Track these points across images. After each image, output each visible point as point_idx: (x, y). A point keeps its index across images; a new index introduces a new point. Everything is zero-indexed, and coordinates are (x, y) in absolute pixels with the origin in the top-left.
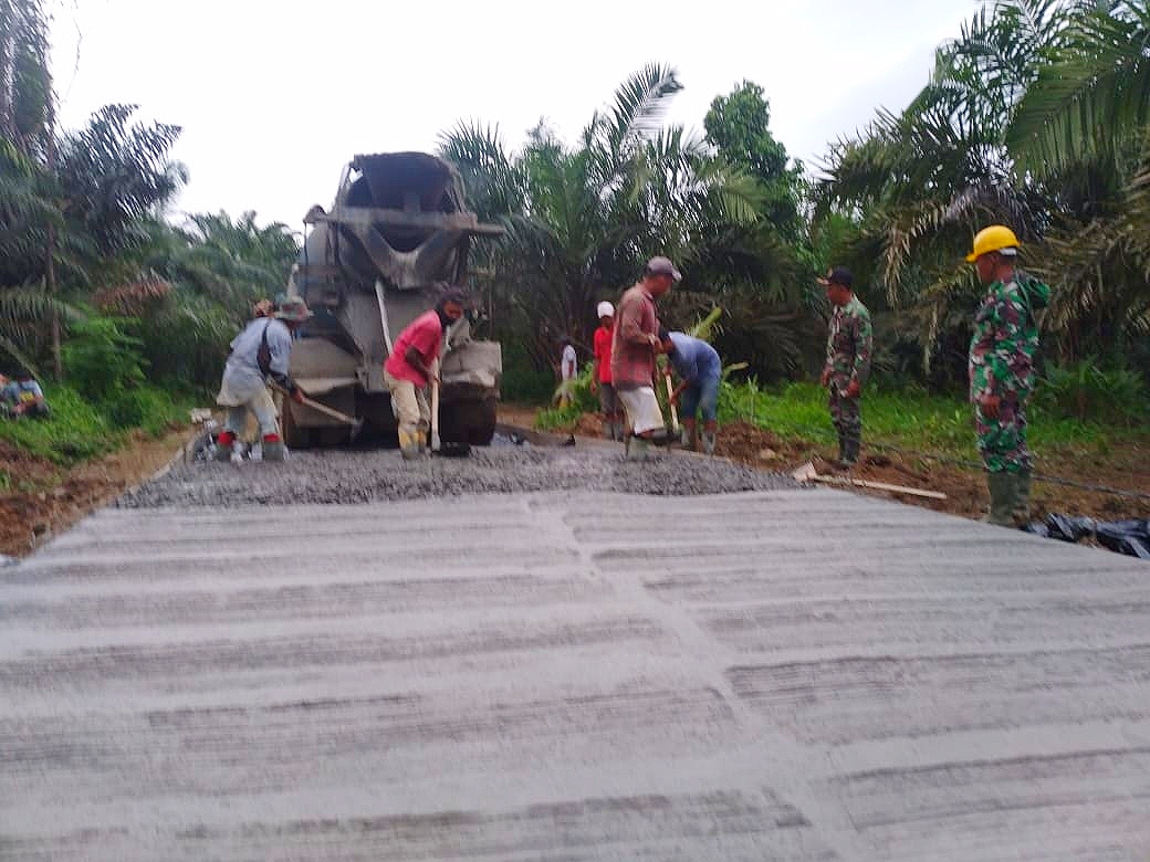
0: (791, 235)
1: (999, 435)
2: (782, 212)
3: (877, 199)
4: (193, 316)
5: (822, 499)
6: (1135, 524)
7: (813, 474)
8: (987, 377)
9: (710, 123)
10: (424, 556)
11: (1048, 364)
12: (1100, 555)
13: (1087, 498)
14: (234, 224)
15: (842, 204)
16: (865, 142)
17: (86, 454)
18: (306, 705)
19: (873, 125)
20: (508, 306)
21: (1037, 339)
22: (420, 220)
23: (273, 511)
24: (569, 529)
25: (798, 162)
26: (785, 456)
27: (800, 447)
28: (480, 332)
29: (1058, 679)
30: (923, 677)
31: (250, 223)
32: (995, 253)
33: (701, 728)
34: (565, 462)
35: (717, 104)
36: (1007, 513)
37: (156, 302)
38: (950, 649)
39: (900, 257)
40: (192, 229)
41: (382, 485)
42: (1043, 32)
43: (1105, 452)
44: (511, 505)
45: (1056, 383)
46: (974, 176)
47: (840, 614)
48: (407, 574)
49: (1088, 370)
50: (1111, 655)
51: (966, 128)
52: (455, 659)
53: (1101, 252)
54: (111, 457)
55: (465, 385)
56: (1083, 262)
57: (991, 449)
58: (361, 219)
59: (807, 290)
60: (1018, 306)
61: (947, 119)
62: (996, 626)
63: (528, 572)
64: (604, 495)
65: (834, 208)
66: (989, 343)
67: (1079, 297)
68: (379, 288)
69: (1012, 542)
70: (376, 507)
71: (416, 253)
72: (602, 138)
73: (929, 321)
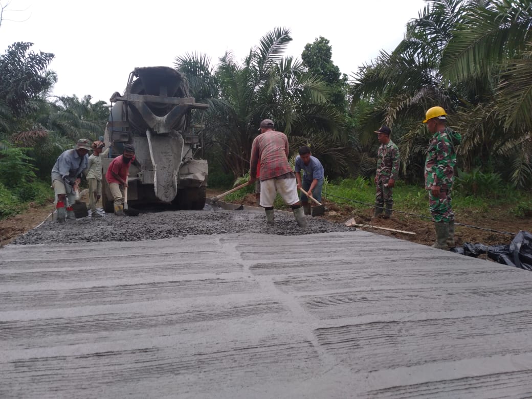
0: (342, 110)
1: (439, 205)
2: (338, 99)
3: (381, 93)
4: (60, 147)
5: (359, 236)
6: (503, 247)
7: (354, 223)
8: (433, 177)
9: (304, 56)
10: (166, 268)
11: (459, 170)
12: (489, 264)
13: (480, 234)
14: (80, 101)
15: (365, 96)
16: (375, 66)
17: (7, 214)
18: (98, 355)
19: (379, 59)
20: (212, 142)
21: (455, 159)
22: (167, 100)
23: (93, 245)
24: (239, 253)
25: (345, 75)
26: (342, 214)
27: (348, 210)
28: (198, 155)
29: (477, 331)
30: (412, 332)
31: (88, 102)
32: (436, 118)
33: (302, 364)
34: (238, 218)
35: (308, 47)
36: (444, 242)
37: (42, 140)
38: (424, 316)
39: (392, 120)
40: (60, 104)
41: (149, 231)
42: (455, 16)
43: (486, 211)
44: (211, 241)
45: (463, 179)
46: (425, 83)
47: (369, 297)
48: (157, 279)
49: (477, 172)
50: (500, 317)
51: (421, 60)
52: (177, 326)
53: (484, 118)
54: (19, 216)
55: (190, 180)
56: (476, 123)
57: (436, 212)
58: (139, 100)
59: (350, 135)
60: (447, 144)
61: (413, 56)
62: (445, 303)
63: (218, 276)
64: (256, 235)
65: (362, 97)
66: (434, 161)
67: (473, 140)
68: (148, 133)
69: (449, 258)
70: (144, 243)
71: (166, 116)
72: (254, 62)
73: (405, 150)
